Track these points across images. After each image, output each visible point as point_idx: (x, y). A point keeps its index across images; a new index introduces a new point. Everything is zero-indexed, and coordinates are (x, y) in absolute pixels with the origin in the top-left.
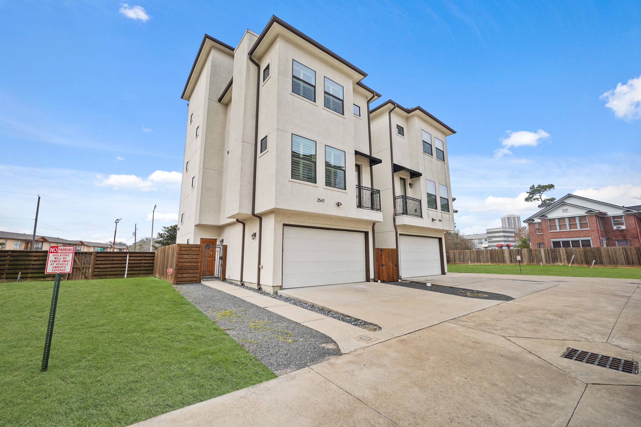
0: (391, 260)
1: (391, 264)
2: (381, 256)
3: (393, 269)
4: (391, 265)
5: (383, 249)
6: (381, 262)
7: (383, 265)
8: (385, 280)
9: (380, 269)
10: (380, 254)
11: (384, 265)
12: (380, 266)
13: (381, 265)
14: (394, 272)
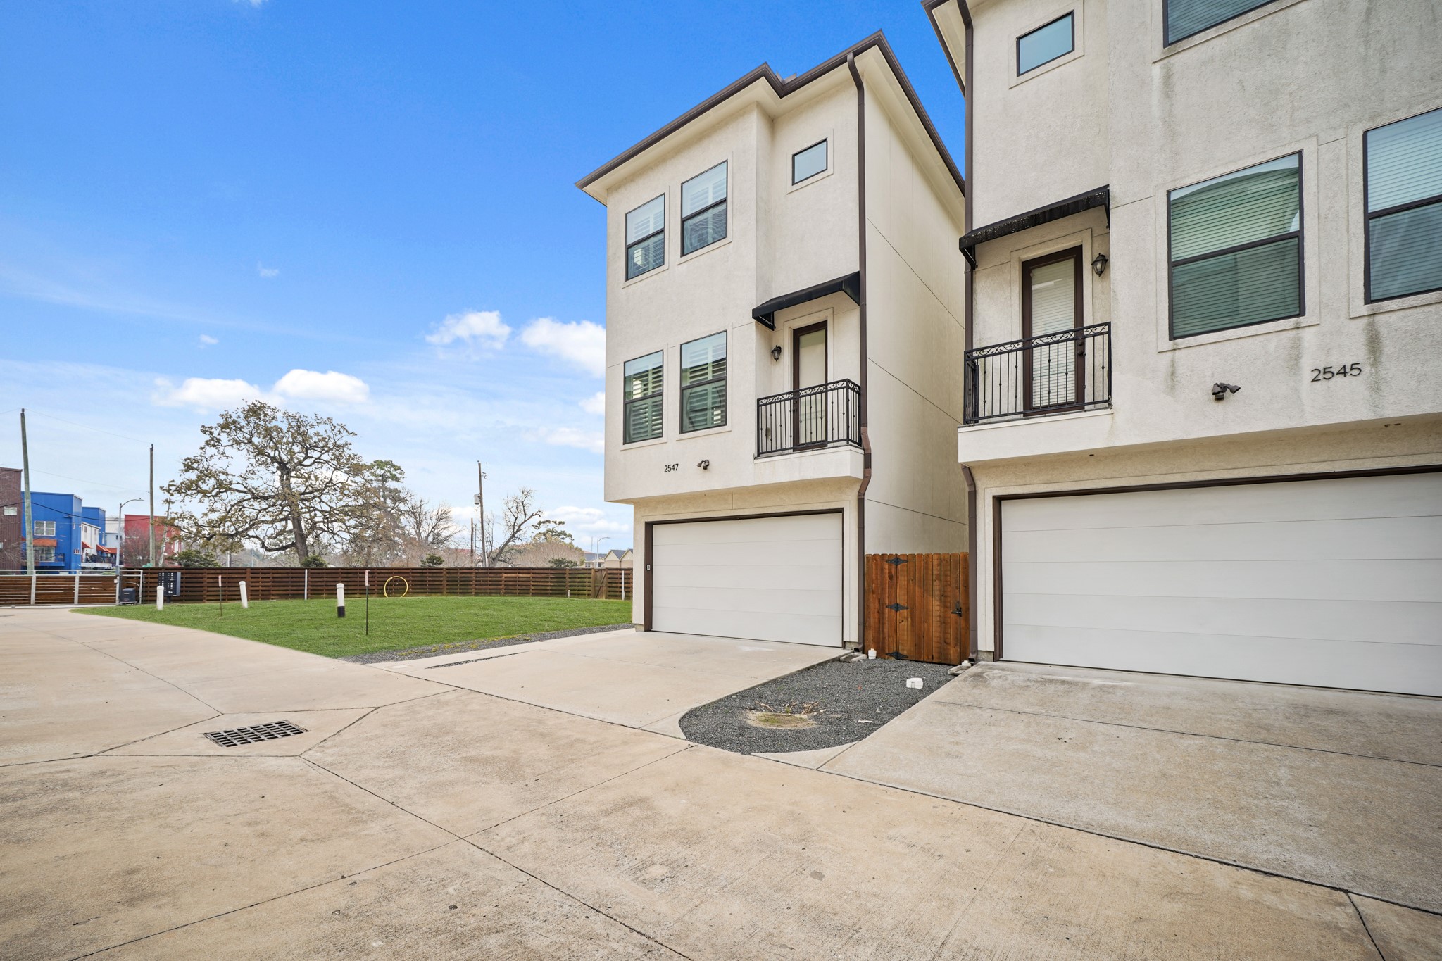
0: (937, 593)
1: (935, 606)
2: (891, 578)
3: (944, 622)
4: (937, 608)
5: (901, 558)
6: (890, 596)
7: (897, 607)
8: (905, 653)
9: (883, 618)
10: (887, 571)
11: (903, 608)
12: (887, 610)
13: (890, 607)
14: (946, 633)
